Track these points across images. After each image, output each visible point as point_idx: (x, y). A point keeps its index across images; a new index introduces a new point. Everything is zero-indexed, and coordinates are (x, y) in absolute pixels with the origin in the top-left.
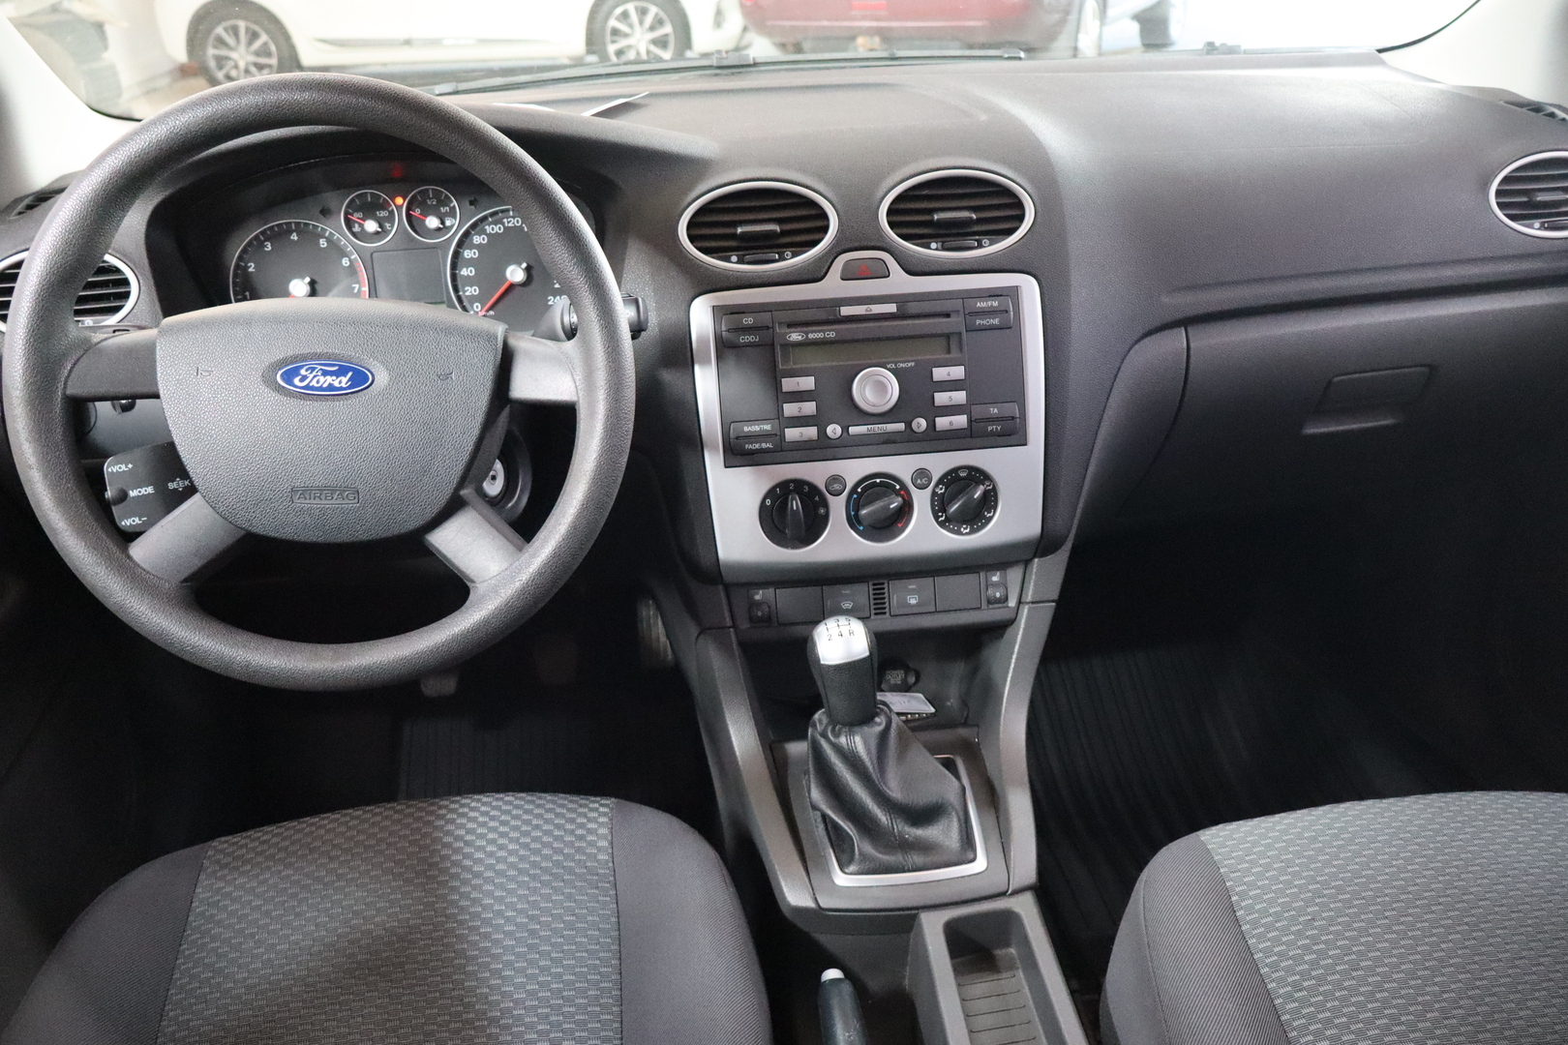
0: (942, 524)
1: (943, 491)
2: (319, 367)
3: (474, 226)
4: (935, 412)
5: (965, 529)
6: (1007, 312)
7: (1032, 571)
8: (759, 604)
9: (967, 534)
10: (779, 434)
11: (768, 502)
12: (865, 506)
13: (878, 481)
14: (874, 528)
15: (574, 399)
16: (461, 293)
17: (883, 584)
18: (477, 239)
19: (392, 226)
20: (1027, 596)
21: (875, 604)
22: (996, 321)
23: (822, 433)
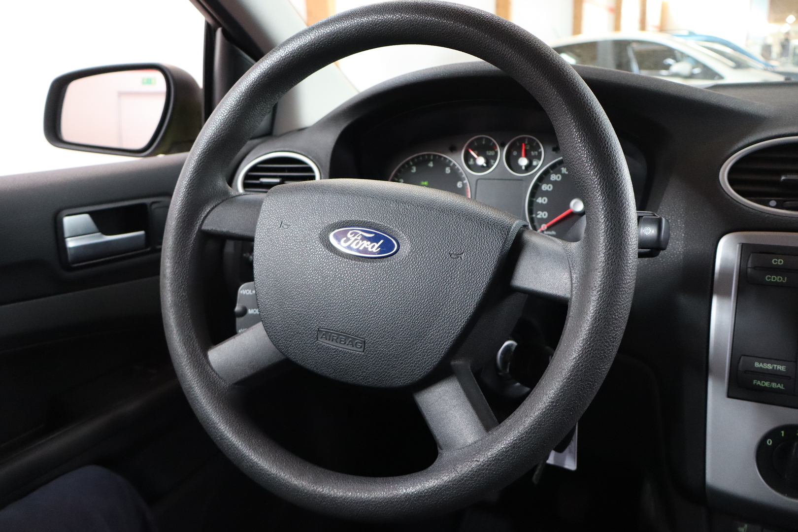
2: (361, 233)
3: (553, 167)
11: (769, 442)
15: (568, 295)
16: (534, 216)
18: (554, 177)
19: (494, 163)
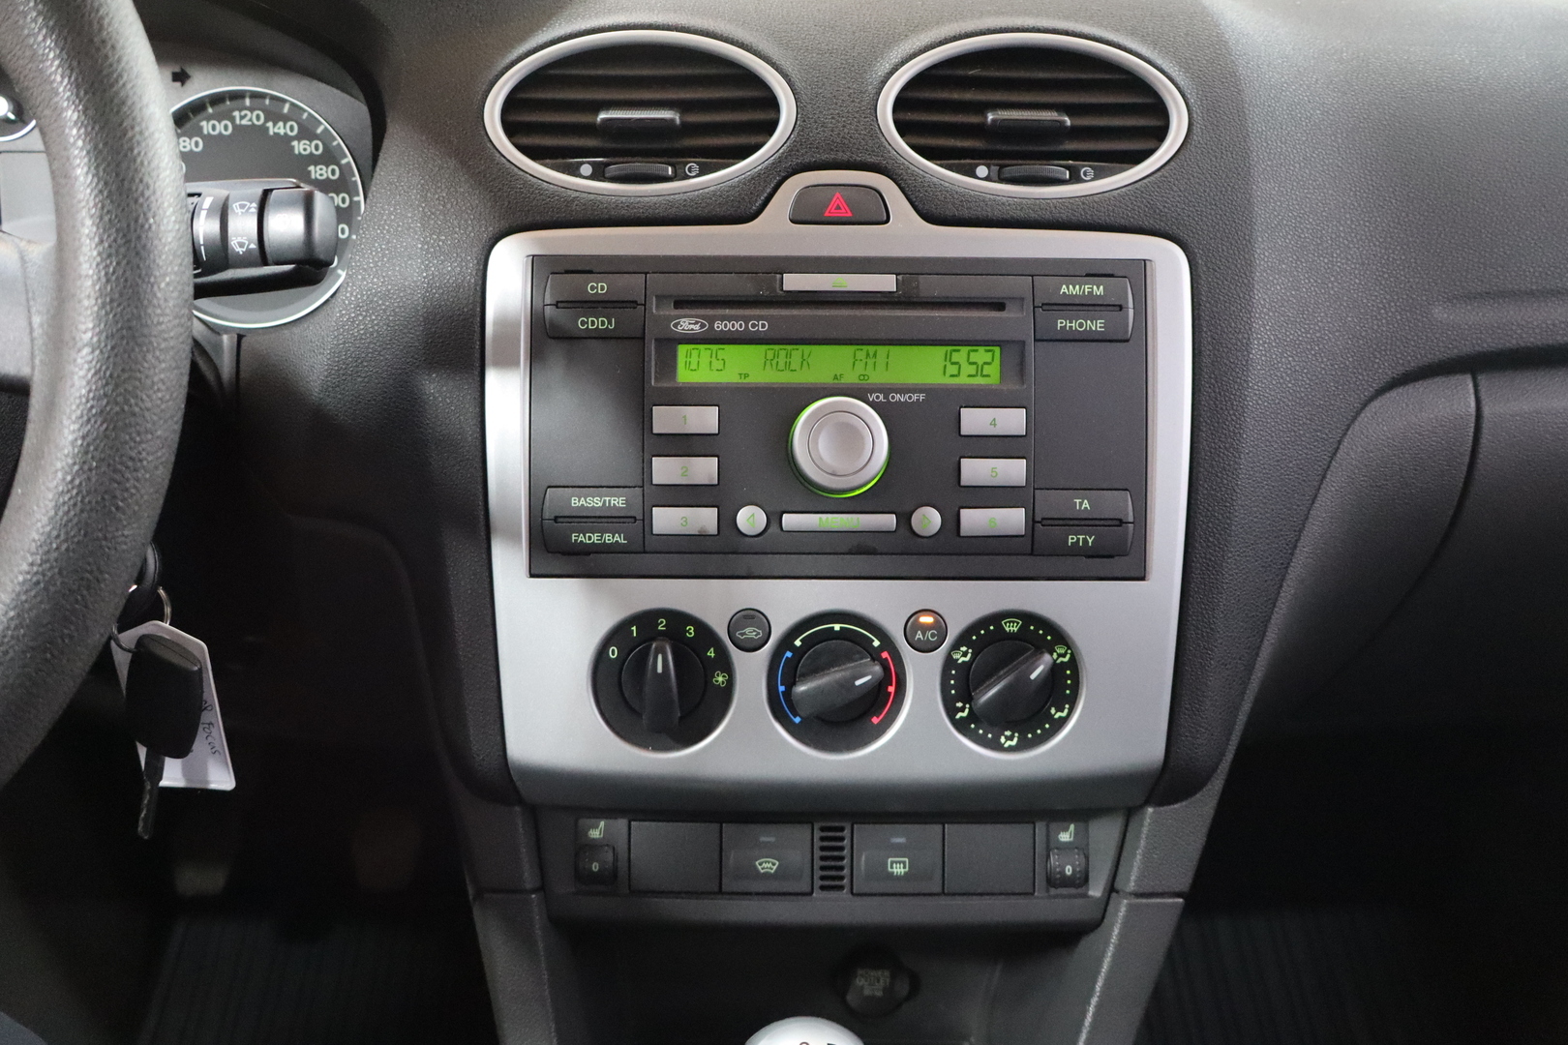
0: (961, 726)
1: (967, 659)
4: (959, 496)
5: (1009, 738)
6: (1121, 308)
7: (1140, 832)
8: (594, 847)
9: (1011, 749)
10: (639, 516)
11: (613, 653)
12: (806, 676)
13: (837, 627)
14: (823, 720)
15: (25, 371)
17: (842, 829)
20: (1128, 880)
21: (823, 868)
22: (1097, 325)
23: (727, 521)
